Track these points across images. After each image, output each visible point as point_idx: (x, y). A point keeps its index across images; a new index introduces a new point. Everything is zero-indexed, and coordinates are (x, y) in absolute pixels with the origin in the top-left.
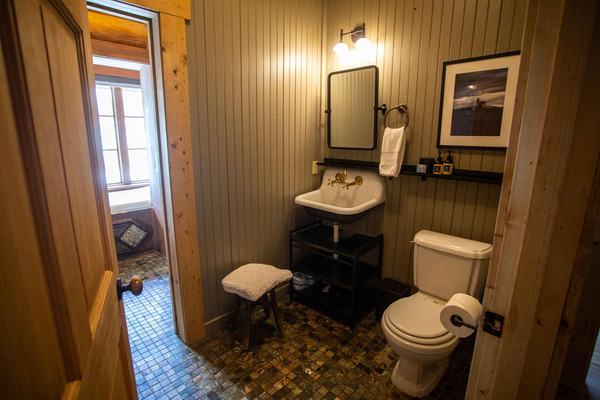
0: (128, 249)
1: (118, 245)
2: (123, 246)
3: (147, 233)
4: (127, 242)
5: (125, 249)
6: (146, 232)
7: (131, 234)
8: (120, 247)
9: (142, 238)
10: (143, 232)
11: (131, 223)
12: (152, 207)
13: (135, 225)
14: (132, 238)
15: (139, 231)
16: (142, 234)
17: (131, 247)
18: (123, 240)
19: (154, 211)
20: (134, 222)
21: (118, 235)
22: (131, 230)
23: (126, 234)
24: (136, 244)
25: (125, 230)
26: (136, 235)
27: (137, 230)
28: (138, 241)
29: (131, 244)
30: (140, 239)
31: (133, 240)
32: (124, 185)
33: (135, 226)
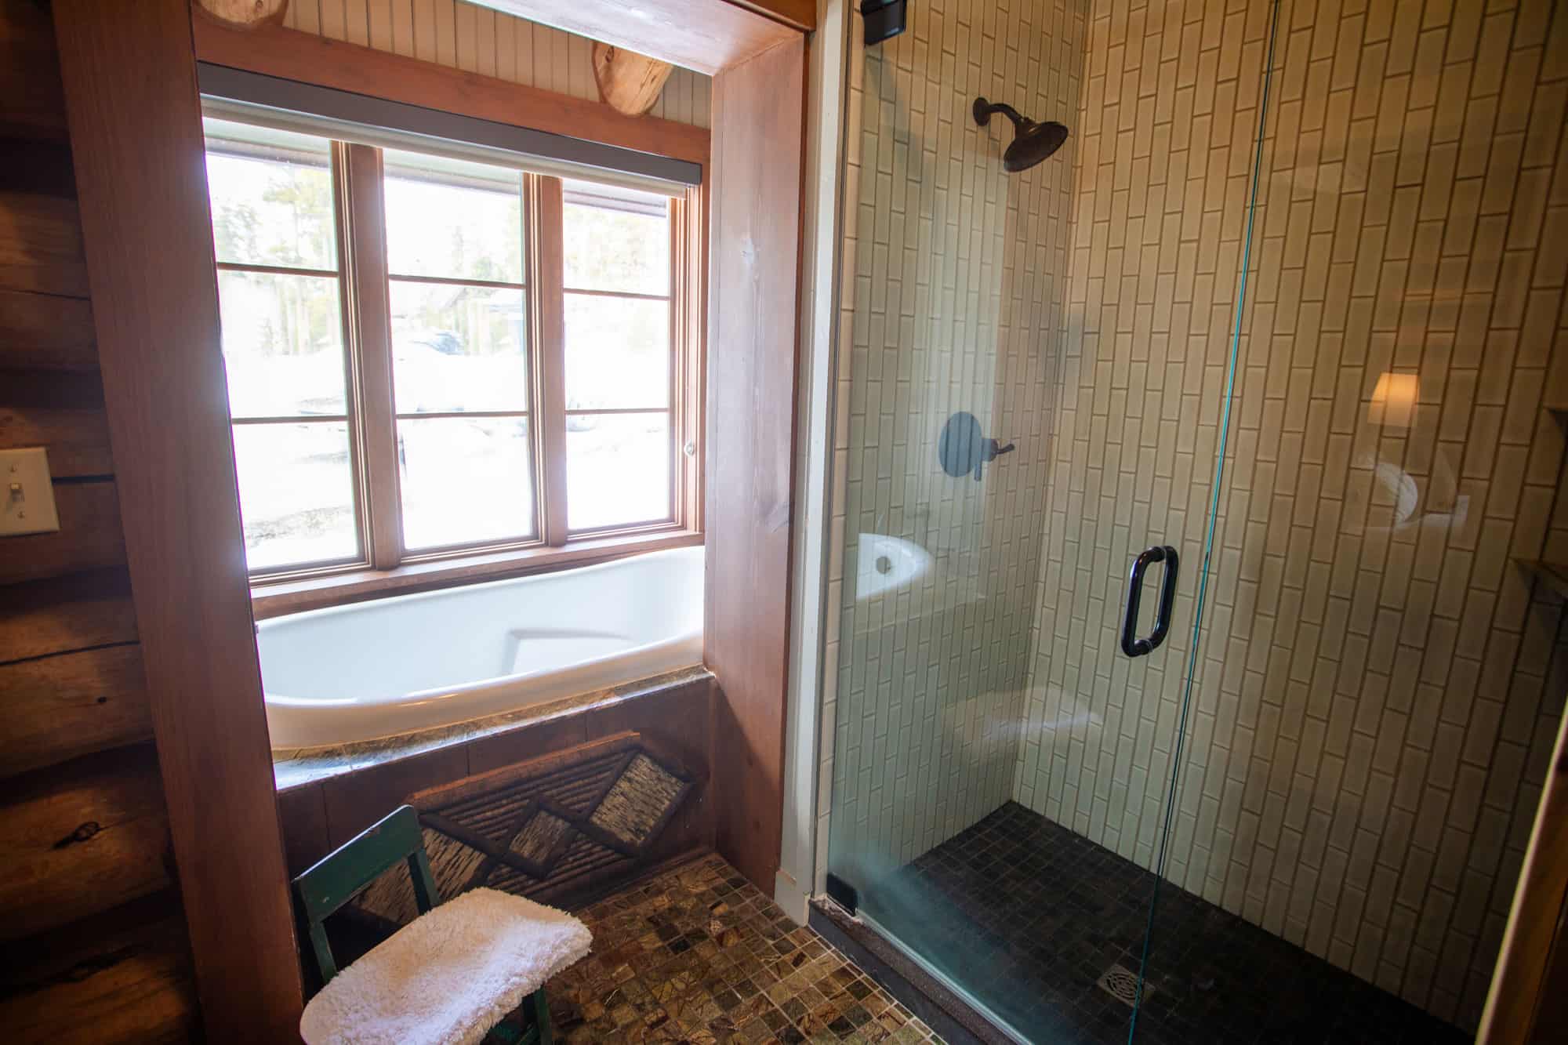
0: (614, 861)
1: (580, 846)
2: (598, 849)
3: (688, 785)
4: (613, 829)
5: (607, 859)
6: (686, 781)
7: (632, 795)
8: (585, 857)
9: (670, 806)
10: (674, 780)
11: (634, 750)
12: (712, 674)
13: (648, 754)
14: (634, 810)
15: (659, 779)
16: (670, 791)
17: (622, 849)
18: (598, 822)
19: (719, 689)
20: (648, 744)
21: (584, 804)
22: (630, 780)
23: (611, 797)
24: (643, 832)
25: (611, 779)
26: (647, 799)
27: (654, 776)
28: (652, 823)
29: (626, 837)
30: (659, 814)
31: (637, 820)
32: (546, 545)
33: (647, 760)
